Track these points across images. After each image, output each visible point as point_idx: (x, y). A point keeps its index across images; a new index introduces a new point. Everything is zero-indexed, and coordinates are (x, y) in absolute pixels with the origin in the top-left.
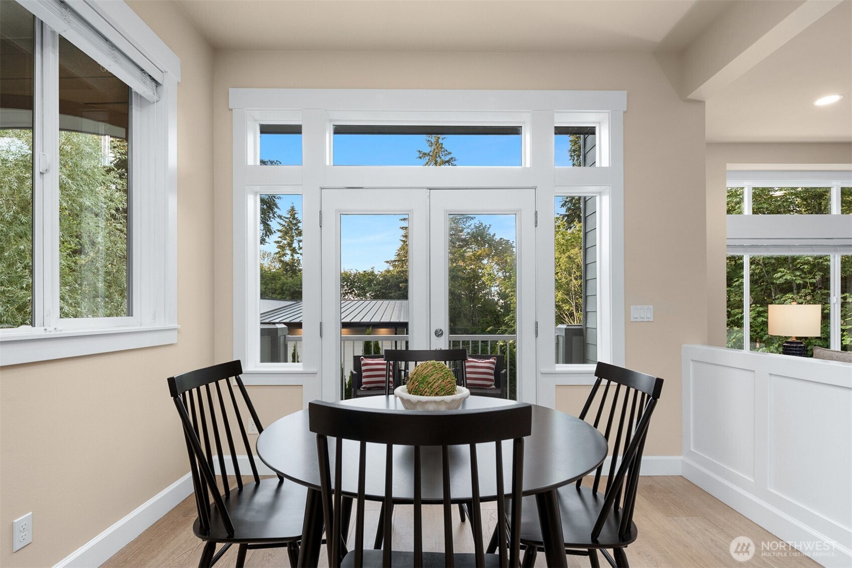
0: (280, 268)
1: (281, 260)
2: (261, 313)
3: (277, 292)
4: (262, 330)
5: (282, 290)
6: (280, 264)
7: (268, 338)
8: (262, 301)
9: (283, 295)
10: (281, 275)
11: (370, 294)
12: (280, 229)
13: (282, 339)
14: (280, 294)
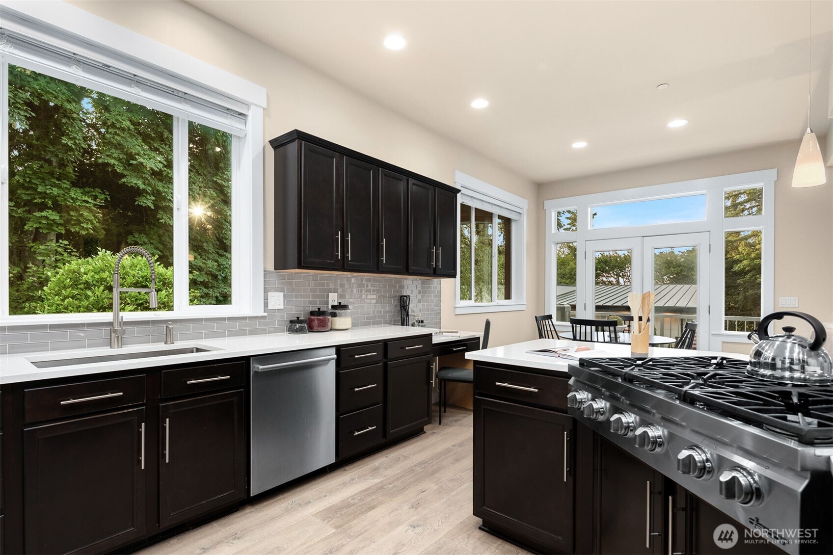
0: (569, 254)
1: (570, 246)
2: (558, 295)
3: (566, 277)
4: (557, 307)
5: (571, 275)
6: (568, 249)
7: (560, 312)
8: (558, 287)
9: (571, 280)
10: (570, 261)
11: (668, 277)
12: (569, 217)
13: (567, 313)
14: (568, 278)
